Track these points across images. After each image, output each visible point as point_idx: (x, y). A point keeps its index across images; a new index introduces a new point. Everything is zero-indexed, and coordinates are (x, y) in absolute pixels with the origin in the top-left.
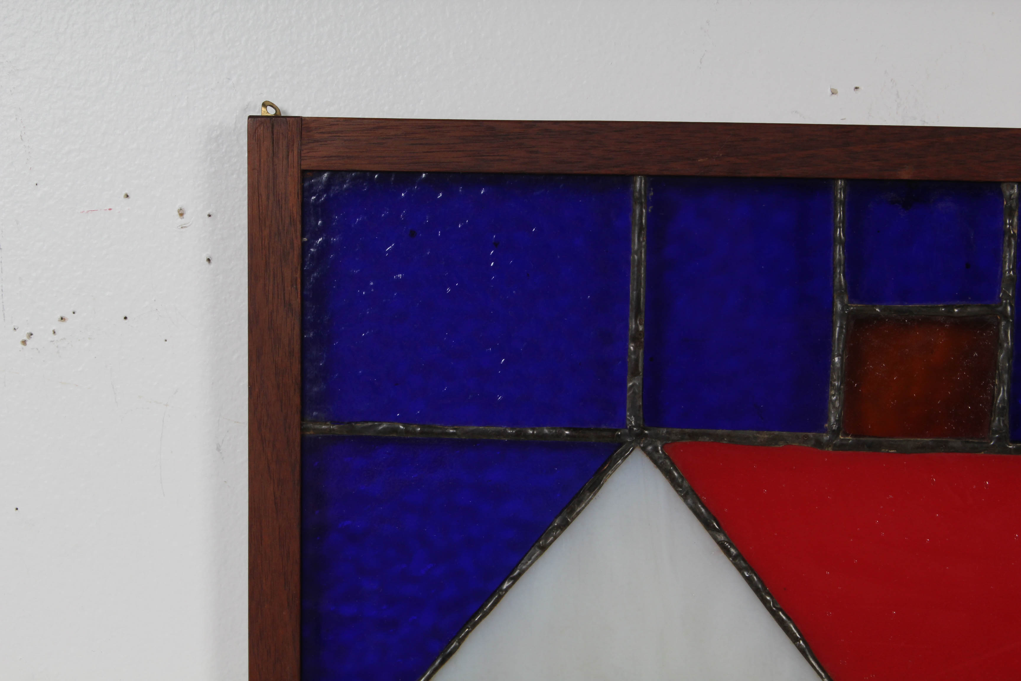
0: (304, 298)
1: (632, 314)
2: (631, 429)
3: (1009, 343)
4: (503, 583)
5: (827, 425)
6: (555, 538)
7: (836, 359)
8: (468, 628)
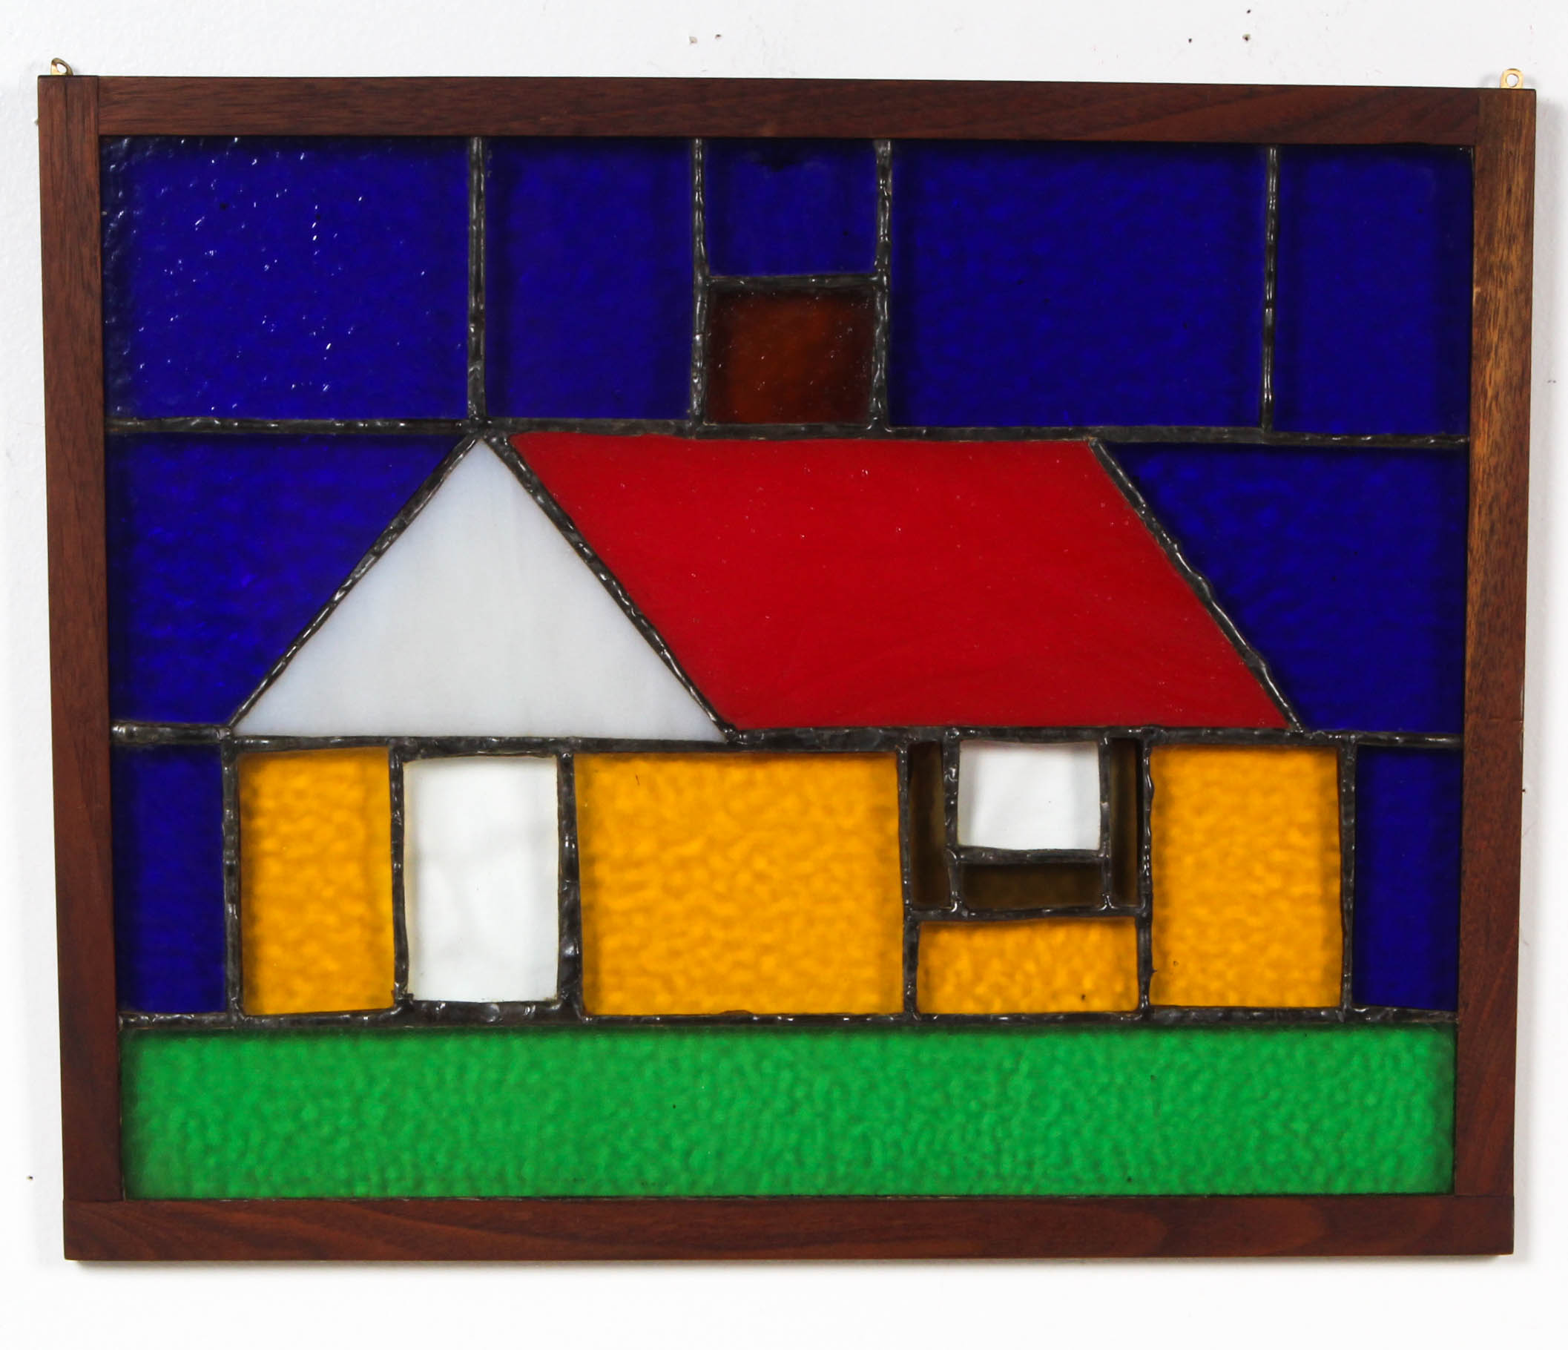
0: (104, 279)
1: (471, 292)
2: (472, 419)
3: (885, 317)
4: (334, 594)
5: (689, 411)
6: (391, 543)
7: (698, 337)
8: (296, 645)
